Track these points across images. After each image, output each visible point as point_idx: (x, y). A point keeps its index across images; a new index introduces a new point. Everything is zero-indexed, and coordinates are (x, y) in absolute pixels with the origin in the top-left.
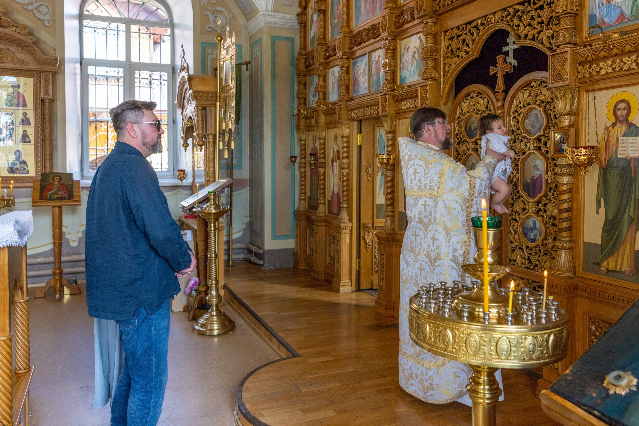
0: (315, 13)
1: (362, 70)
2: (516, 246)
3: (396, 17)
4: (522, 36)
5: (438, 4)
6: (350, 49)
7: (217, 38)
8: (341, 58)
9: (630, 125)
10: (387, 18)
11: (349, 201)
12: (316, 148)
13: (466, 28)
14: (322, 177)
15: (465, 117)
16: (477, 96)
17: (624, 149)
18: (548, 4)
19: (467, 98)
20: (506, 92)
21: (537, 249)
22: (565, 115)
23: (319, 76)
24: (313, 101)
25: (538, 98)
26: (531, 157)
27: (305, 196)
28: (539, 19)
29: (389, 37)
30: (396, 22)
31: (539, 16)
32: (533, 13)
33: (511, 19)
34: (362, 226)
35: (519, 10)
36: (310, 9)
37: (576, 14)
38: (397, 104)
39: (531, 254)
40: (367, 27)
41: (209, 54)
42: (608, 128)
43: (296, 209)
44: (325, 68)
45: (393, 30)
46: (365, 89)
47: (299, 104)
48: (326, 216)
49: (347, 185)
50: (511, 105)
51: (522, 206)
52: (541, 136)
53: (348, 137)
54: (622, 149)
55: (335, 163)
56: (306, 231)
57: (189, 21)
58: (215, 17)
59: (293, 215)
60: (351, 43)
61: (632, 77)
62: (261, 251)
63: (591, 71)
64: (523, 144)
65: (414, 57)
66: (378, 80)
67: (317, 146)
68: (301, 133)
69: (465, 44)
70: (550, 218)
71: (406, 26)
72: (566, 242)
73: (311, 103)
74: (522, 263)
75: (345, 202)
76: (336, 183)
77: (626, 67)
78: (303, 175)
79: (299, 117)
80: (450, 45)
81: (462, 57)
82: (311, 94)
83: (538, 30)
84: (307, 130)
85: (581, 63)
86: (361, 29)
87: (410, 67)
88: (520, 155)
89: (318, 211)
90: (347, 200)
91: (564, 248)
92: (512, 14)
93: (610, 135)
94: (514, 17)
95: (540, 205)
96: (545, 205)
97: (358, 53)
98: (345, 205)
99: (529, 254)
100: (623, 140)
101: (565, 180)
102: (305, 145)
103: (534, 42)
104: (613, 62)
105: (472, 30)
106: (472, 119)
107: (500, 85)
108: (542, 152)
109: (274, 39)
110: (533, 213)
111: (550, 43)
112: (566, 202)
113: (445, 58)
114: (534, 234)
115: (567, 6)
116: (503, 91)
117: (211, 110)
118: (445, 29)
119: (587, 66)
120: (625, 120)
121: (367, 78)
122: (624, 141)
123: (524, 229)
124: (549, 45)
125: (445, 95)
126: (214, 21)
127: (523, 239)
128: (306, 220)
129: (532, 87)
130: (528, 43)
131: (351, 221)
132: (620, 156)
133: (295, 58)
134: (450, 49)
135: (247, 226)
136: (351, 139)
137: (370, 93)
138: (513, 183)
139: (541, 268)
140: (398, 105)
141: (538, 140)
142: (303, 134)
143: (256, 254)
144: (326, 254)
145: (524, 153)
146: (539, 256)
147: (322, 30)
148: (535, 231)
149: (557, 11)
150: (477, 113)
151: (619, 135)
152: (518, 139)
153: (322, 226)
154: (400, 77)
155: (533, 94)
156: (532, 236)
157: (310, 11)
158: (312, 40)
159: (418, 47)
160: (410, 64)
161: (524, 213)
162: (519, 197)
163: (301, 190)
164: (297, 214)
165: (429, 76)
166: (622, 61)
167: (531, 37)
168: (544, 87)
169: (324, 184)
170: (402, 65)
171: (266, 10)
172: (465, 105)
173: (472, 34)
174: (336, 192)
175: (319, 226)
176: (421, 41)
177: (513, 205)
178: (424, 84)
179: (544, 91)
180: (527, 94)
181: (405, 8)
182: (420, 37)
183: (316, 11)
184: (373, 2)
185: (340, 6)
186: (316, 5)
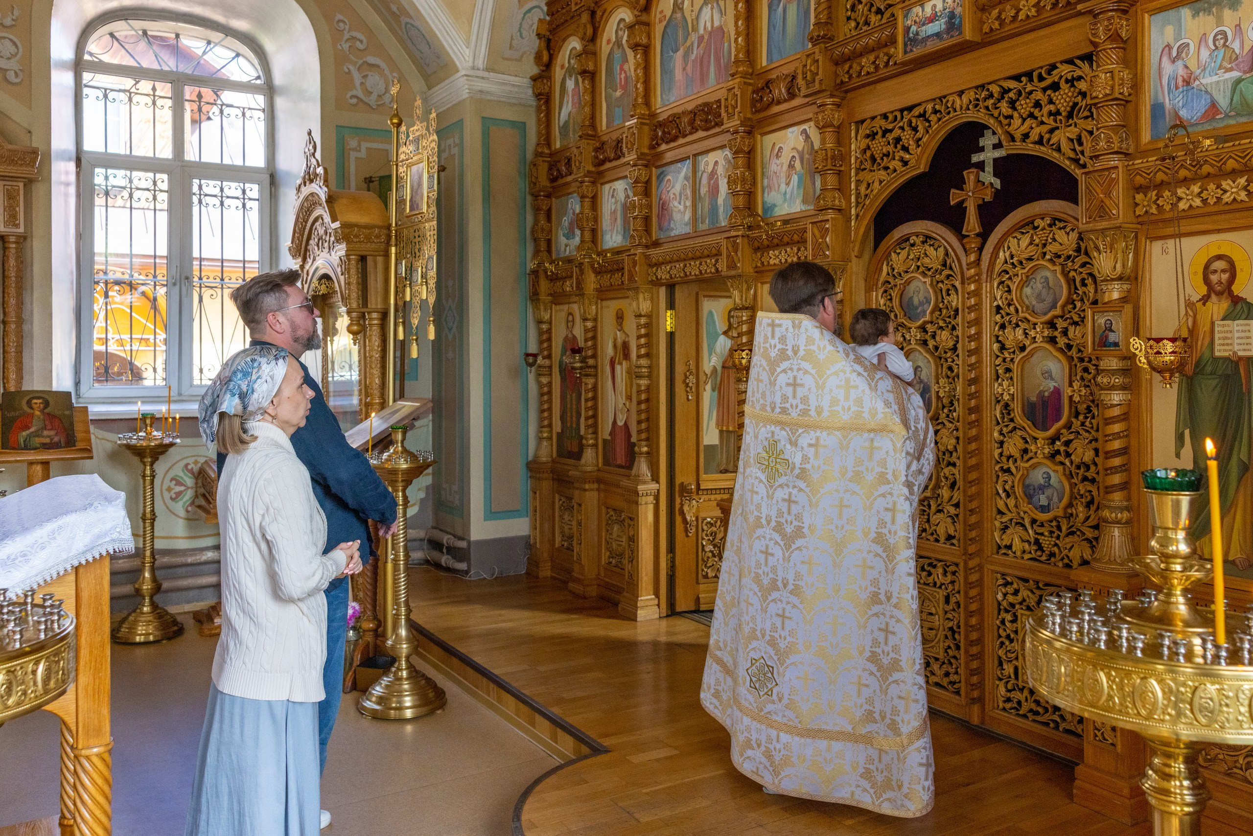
0: (571, 76)
1: (678, 188)
2: (1011, 520)
3: (754, 92)
4: (1018, 136)
5: (848, 72)
6: (652, 147)
7: (391, 120)
8: (635, 165)
9: (1236, 300)
10: (739, 93)
11: (651, 439)
12: (574, 337)
13: (902, 117)
14: (590, 395)
15: (899, 282)
16: (923, 242)
17: (1226, 342)
18: (1067, 81)
19: (904, 245)
20: (984, 236)
21: (1054, 523)
22: (1113, 280)
23: (583, 197)
24: (566, 246)
25: (1049, 248)
26: (1039, 354)
27: (551, 432)
28: (1052, 108)
29: (741, 129)
30: (754, 102)
31: (1051, 102)
32: (1038, 95)
33: (995, 104)
34: (677, 489)
35: (1010, 90)
36: (558, 69)
37: (1127, 102)
38: (759, 254)
39: (1042, 534)
40: (690, 107)
41: (353, 150)
42: (1193, 304)
43: (530, 458)
44: (593, 183)
45: (749, 115)
46: (686, 224)
47: (537, 252)
48: (599, 470)
49: (647, 410)
50: (995, 260)
51: (1021, 445)
52: (1057, 317)
53: (649, 316)
54: (1221, 342)
55: (618, 368)
56: (554, 502)
57: (313, 83)
58: (365, 77)
59: (524, 470)
60: (655, 137)
61: (1237, 215)
62: (463, 544)
63: (1160, 202)
64: (1019, 332)
65: (791, 166)
66: (714, 209)
67: (578, 332)
68: (542, 307)
69: (899, 147)
70: (1078, 467)
71: (776, 109)
72: (1122, 509)
73: (563, 249)
74: (1024, 552)
75: (644, 443)
76: (621, 406)
77: (1227, 198)
78: (546, 389)
79: (537, 277)
80: (868, 147)
81: (895, 171)
82: (561, 233)
83: (1049, 127)
84: (552, 302)
85: (1139, 189)
86: (679, 110)
87: (783, 186)
88: (1014, 352)
89: (583, 461)
90: (647, 439)
91: (1119, 522)
92: (996, 95)
93: (1198, 317)
94: (999, 101)
95: (1058, 443)
96: (1067, 443)
97: (669, 156)
98: (645, 449)
99: (1037, 534)
100: (1224, 326)
101: (1116, 397)
102: (549, 331)
103: (1042, 148)
104: (1203, 189)
105: (914, 121)
106: (914, 285)
107: (972, 223)
108: (1059, 345)
109: (488, 124)
110: (1045, 458)
111: (1074, 150)
112: (1119, 438)
113: (859, 170)
114: (1048, 498)
115: (1113, 87)
116: (978, 235)
117: (376, 263)
118: (859, 118)
119: (1153, 194)
120: (1227, 291)
121: (689, 203)
122: (1226, 329)
123: (1026, 487)
124: (1072, 155)
125: (860, 238)
126: (362, 83)
127: (1025, 506)
128: (553, 479)
129: (1035, 228)
130: (1030, 149)
131: (655, 479)
132: (1217, 354)
133: (528, 162)
134: (868, 153)
135: (427, 493)
136: (654, 321)
137: (696, 234)
138: (1002, 403)
139: (1062, 559)
140: (762, 256)
141: (1052, 325)
142: (545, 309)
143: (451, 550)
144: (600, 545)
145: (1023, 349)
146: (1058, 537)
147: (587, 109)
148: (1049, 492)
149: (1094, 94)
150: (924, 274)
151: (1215, 318)
152: (1010, 322)
153: (592, 490)
154: (763, 203)
155: (1037, 241)
156: (1043, 501)
157: (558, 73)
158: (565, 128)
159: (800, 148)
160: (784, 180)
161: (1026, 458)
162: (1015, 428)
163: (541, 420)
164: (533, 467)
165: (830, 204)
166: (1219, 186)
167: (1036, 139)
168: (1060, 229)
169: (595, 408)
170: (766, 181)
171: (473, 68)
172: (898, 260)
173: (915, 129)
174: (620, 423)
175: (585, 490)
176: (808, 137)
177: (1001, 443)
178: (820, 218)
179: (1061, 236)
180: (1025, 241)
181: (775, 76)
182: (805, 131)
183: (572, 71)
184: (701, 60)
185: (626, 66)
186: (572, 62)
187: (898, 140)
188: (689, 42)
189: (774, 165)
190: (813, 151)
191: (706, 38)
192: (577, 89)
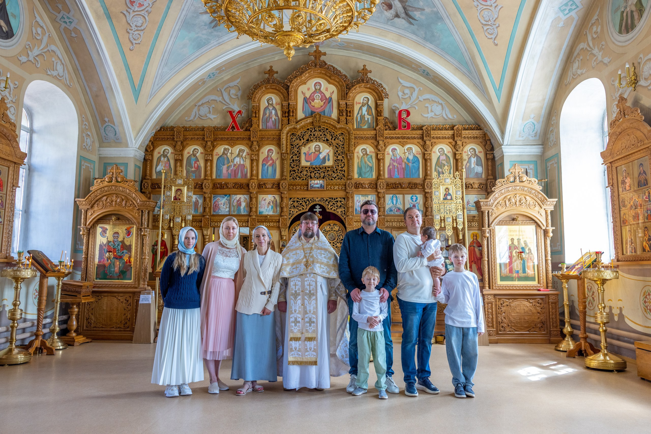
1: (222, 202)
4: (330, 208)
5: (292, 188)
6: (213, 189)
10: (256, 184)
13: (302, 199)
18: (340, 201)
30: (259, 187)
31: (336, 204)
32: (334, 202)
35: (328, 200)
36: (156, 153)
40: (232, 182)
45: (257, 189)
46: (227, 212)
53: (209, 236)
60: (215, 186)
65: (269, 203)
66: (239, 209)
71: (266, 190)
81: (300, 210)
83: (336, 208)
92: (325, 200)
97: (221, 193)
103: (334, 212)
105: (306, 201)
113: (291, 208)
118: (291, 197)
121: (228, 206)
124: (341, 214)
126: (86, 141)
129: (330, 225)
134: (293, 205)
154: (259, 211)
155: (331, 228)
159: (272, 200)
160: (266, 206)
173: (306, 203)
176: (275, 198)
178: (284, 217)
179: (336, 227)
180: (328, 227)
181: (266, 182)
182: (274, 197)
183: (165, 156)
184: (235, 171)
185: (198, 163)
186: (166, 153)
187: (301, 204)
188: (229, 164)
189: (263, 202)
190: (276, 201)
191: (237, 165)
192: (168, 162)
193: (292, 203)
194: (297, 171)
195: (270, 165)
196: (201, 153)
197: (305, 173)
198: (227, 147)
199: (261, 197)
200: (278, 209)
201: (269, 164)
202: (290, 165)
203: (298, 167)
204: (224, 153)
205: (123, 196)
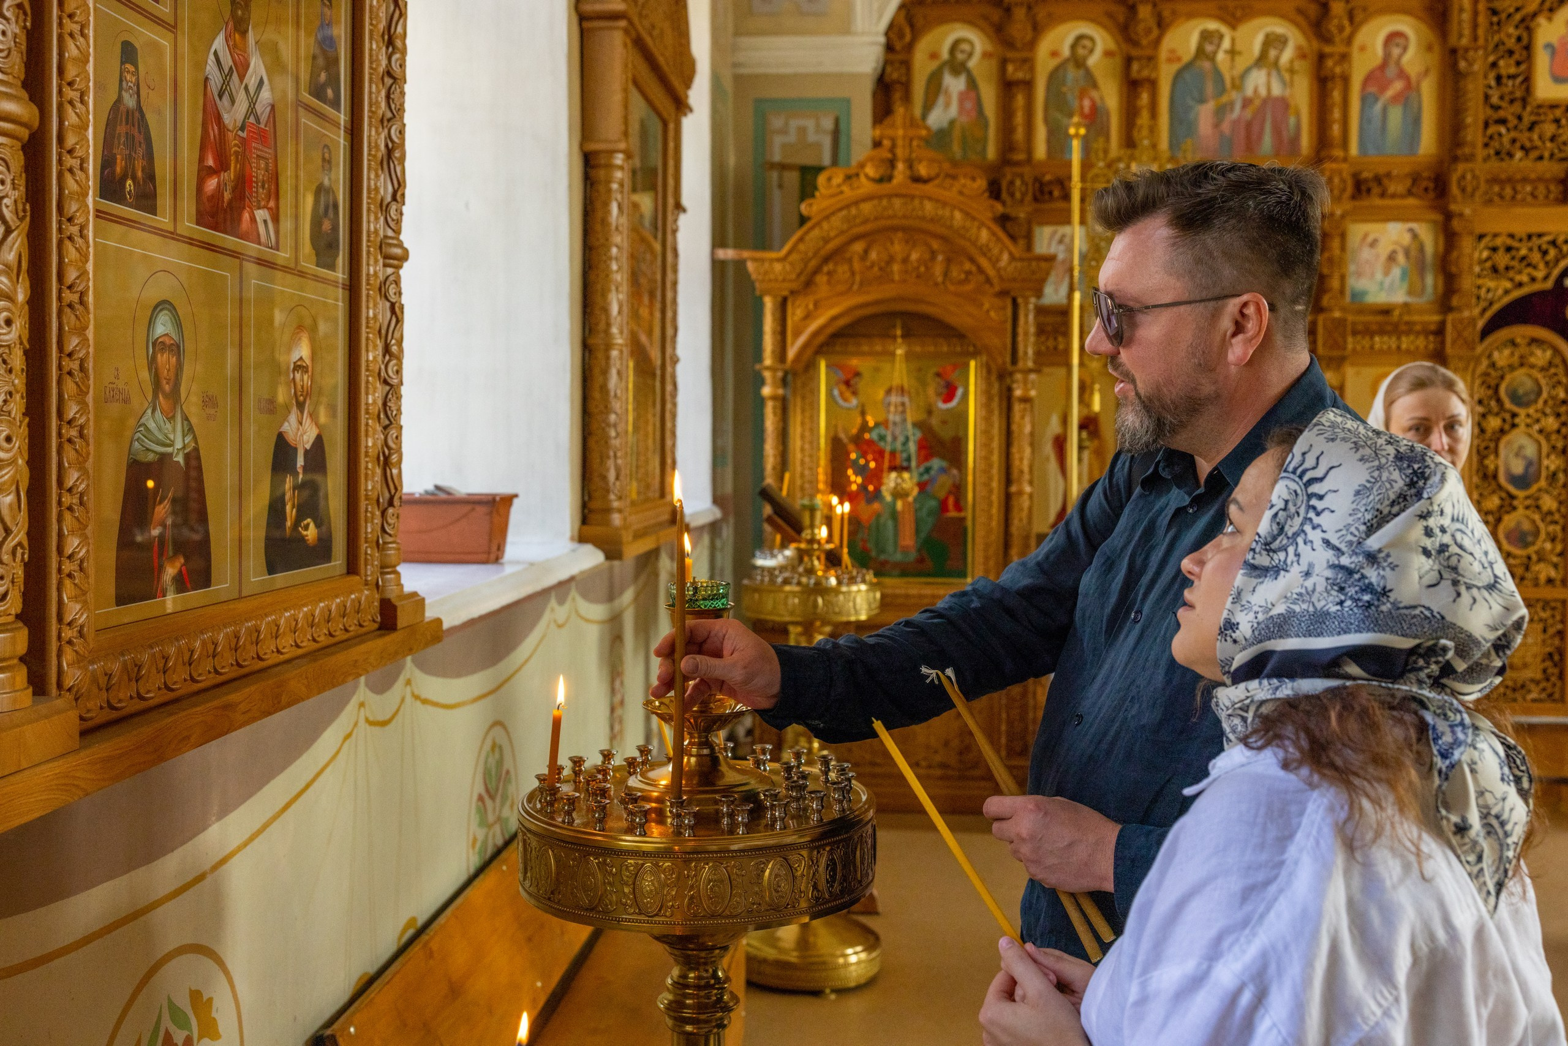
0: (956, 74)
16: (1529, 344)
19: (1507, 344)
36: (921, 56)
38: (1358, 337)
65: (1391, 258)
87: (1379, 276)
118: (1482, 231)
140: (1363, 339)
154: (1350, 288)
158: (940, 137)
159: (1405, 244)
160: (1378, 269)
170: (1353, 266)
176: (1415, 236)
181: (1382, 170)
182: (1411, 230)
183: (957, 67)
184: (1249, 125)
185: (1094, 94)
186: (960, 57)
187: (1523, 258)
188: (1224, 99)
189: (1366, 254)
190: (1421, 249)
191: (1257, 102)
192: (973, 95)
193: (1485, 254)
194: (1513, 121)
195: (1395, 99)
196: (1108, 54)
197: (1549, 129)
198: (1212, 25)
199: (1357, 231)
200: (1429, 280)
201: (1390, 93)
202: (1487, 97)
203: (1517, 108)
204: (1200, 52)
205: (935, 236)
